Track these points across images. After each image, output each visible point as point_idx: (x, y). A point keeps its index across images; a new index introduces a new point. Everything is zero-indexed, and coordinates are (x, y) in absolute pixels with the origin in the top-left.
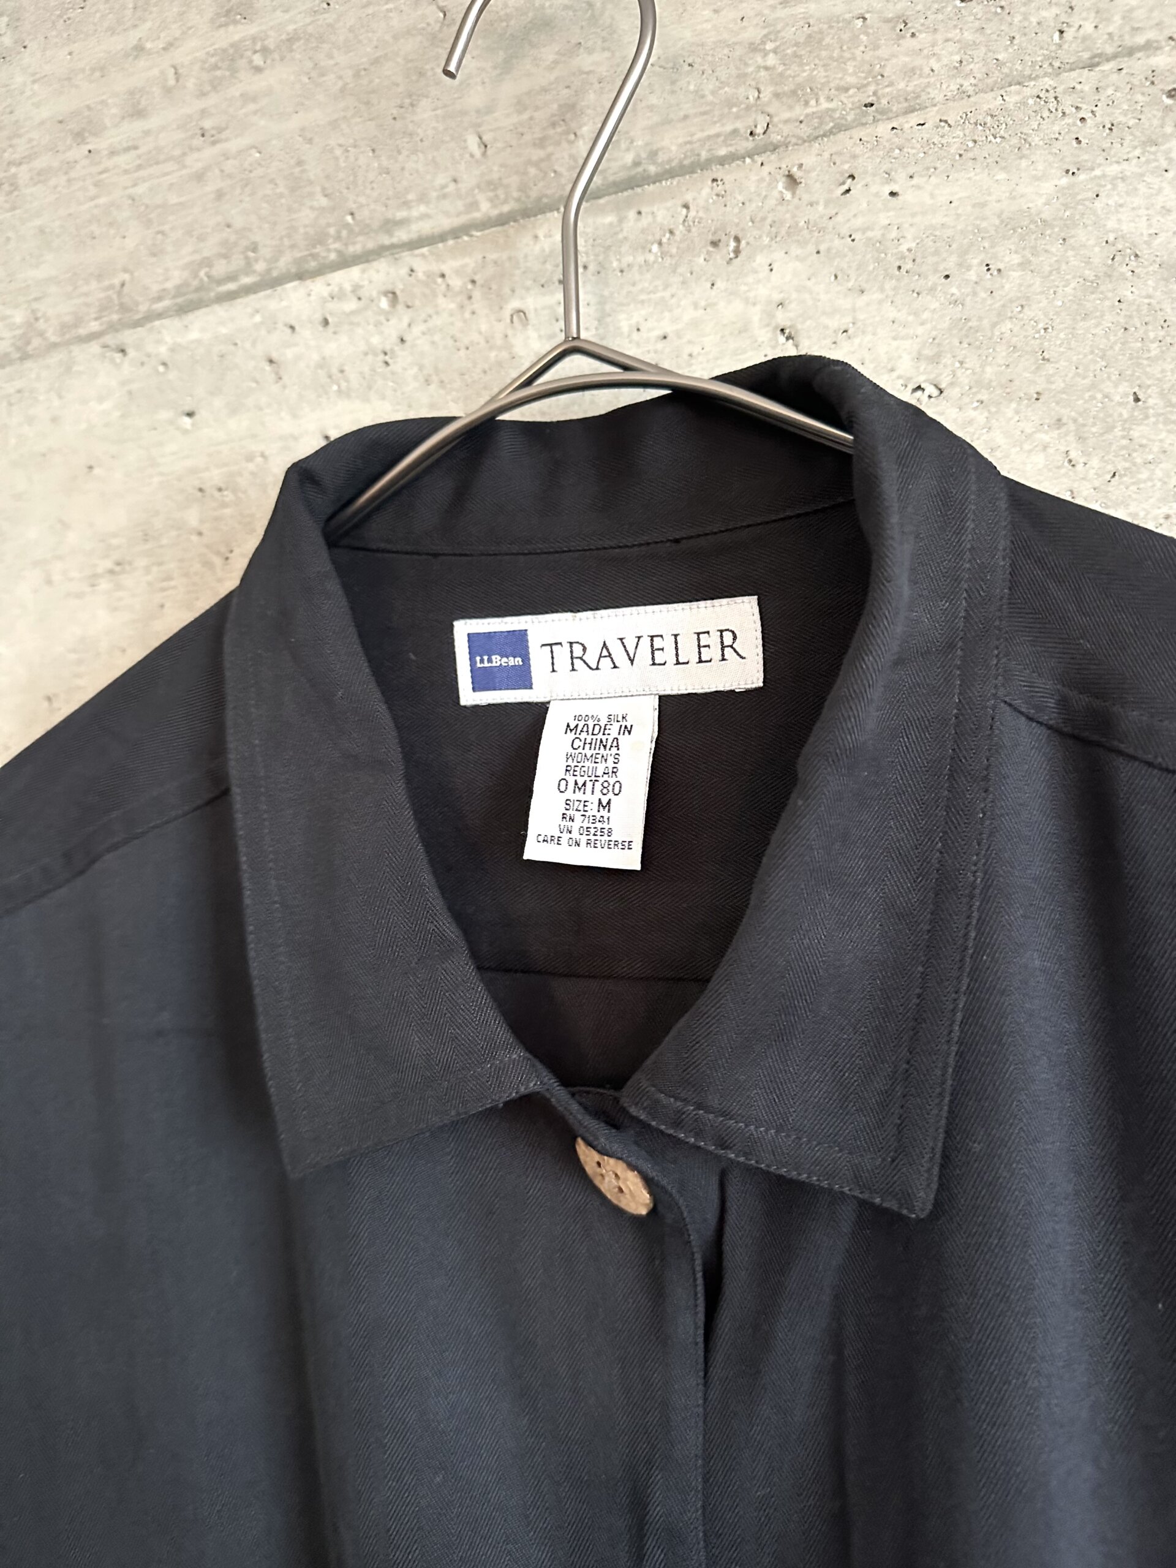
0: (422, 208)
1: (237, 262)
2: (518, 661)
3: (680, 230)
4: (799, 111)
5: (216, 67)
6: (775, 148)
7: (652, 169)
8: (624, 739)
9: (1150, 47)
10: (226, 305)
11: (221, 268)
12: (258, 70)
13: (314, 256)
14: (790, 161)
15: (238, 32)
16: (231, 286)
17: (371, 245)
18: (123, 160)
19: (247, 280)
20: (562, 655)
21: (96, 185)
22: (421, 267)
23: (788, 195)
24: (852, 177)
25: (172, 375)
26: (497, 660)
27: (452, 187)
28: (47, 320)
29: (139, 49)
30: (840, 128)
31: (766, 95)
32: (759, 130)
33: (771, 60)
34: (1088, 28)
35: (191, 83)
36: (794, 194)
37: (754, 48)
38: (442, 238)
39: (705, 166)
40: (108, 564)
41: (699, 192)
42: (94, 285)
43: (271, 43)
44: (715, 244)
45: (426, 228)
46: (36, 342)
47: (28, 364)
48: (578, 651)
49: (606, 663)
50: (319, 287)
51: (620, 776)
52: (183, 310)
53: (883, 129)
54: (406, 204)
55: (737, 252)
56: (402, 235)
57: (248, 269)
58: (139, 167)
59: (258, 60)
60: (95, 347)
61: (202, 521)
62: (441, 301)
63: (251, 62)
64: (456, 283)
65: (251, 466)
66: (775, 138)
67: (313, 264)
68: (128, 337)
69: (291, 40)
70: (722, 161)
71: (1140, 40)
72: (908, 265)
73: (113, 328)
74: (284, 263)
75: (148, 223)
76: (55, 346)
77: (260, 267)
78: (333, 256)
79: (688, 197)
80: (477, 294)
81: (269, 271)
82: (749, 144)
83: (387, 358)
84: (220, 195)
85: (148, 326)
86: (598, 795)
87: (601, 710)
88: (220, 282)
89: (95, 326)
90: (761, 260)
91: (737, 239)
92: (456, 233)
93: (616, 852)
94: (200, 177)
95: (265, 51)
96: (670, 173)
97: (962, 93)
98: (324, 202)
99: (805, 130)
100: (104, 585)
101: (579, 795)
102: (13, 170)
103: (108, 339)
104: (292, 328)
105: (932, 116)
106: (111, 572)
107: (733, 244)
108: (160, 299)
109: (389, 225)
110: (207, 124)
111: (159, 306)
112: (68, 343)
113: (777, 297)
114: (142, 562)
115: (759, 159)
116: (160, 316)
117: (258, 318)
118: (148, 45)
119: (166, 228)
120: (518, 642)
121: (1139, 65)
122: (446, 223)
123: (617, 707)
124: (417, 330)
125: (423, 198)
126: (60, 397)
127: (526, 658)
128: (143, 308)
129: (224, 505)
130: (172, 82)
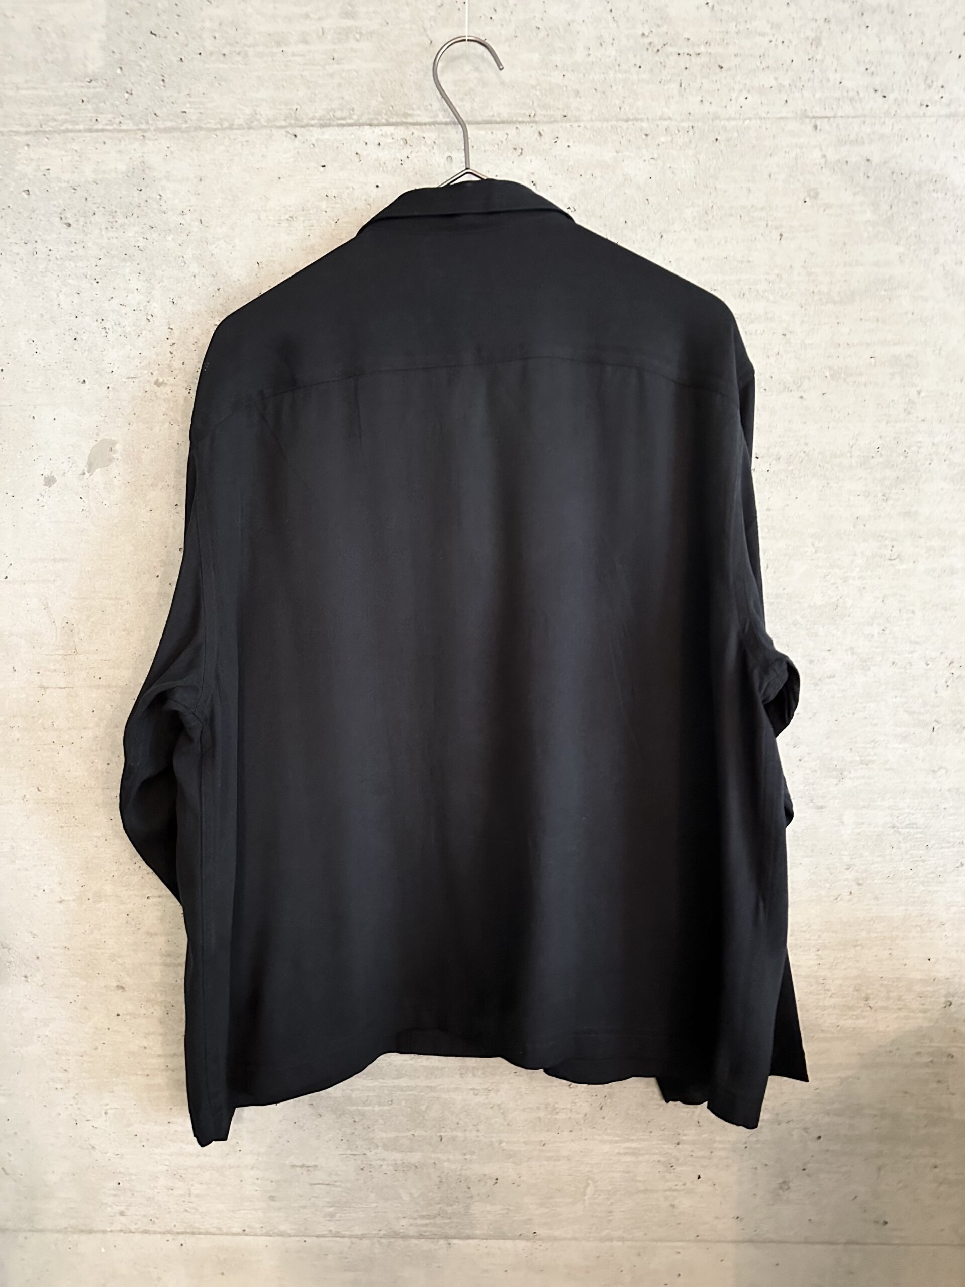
0: (418, 112)
1: (345, 113)
3: (504, 142)
4: (544, 112)
5: (340, 33)
6: (536, 122)
7: (498, 119)
9: (642, 120)
10: (340, 128)
11: (338, 114)
12: (358, 40)
13: (377, 119)
14: (541, 128)
15: (349, 23)
16: (343, 122)
17: (398, 120)
18: (297, 59)
19: (350, 121)
21: (286, 66)
22: (416, 133)
23: (538, 139)
24: (558, 138)
25: (317, 150)
27: (429, 107)
28: (261, 115)
29: (307, 16)
30: (556, 121)
31: (535, 104)
32: (532, 115)
33: (538, 93)
34: (627, 109)
35: (329, 37)
36: (540, 139)
37: (533, 87)
38: (425, 124)
39: (514, 122)
40: (287, 217)
41: (512, 130)
42: (283, 107)
43: (364, 32)
44: (515, 149)
45: (419, 119)
46: (256, 123)
47: (252, 131)
50: (377, 130)
52: (322, 126)
53: (568, 125)
54: (413, 109)
55: (521, 154)
56: (410, 120)
57: (350, 117)
58: (305, 64)
59: (358, 36)
60: (283, 132)
61: (327, 207)
62: (423, 148)
63: (354, 36)
64: (429, 142)
65: (348, 191)
66: (537, 119)
67: (376, 122)
68: (298, 131)
69: (371, 33)
70: (520, 122)
71: (640, 117)
72: (570, 169)
73: (291, 125)
74: (364, 119)
75: (309, 88)
76: (265, 126)
77: (355, 117)
78: (384, 121)
79: (508, 132)
80: (435, 147)
81: (358, 120)
82: (528, 119)
83: (402, 162)
84: (339, 85)
85: (307, 128)
88: (338, 119)
89: (283, 123)
90: (528, 158)
91: (522, 149)
92: (430, 124)
94: (332, 76)
95: (361, 34)
96: (503, 122)
97: (592, 120)
98: (381, 99)
99: (546, 119)
100: (285, 224)
102: (247, 48)
103: (288, 129)
104: (367, 143)
105: (582, 124)
106: (288, 220)
107: (520, 151)
108: (313, 119)
109: (406, 115)
110: (336, 56)
111: (312, 122)
112: (271, 127)
113: (532, 171)
114: (302, 218)
115: (531, 125)
116: (312, 126)
117: (353, 136)
118: (311, 15)
119: (316, 92)
121: (638, 124)
122: (427, 120)
124: (414, 155)
125: (419, 108)
126: (266, 147)
128: (305, 121)
129: (336, 203)
130: (321, 33)
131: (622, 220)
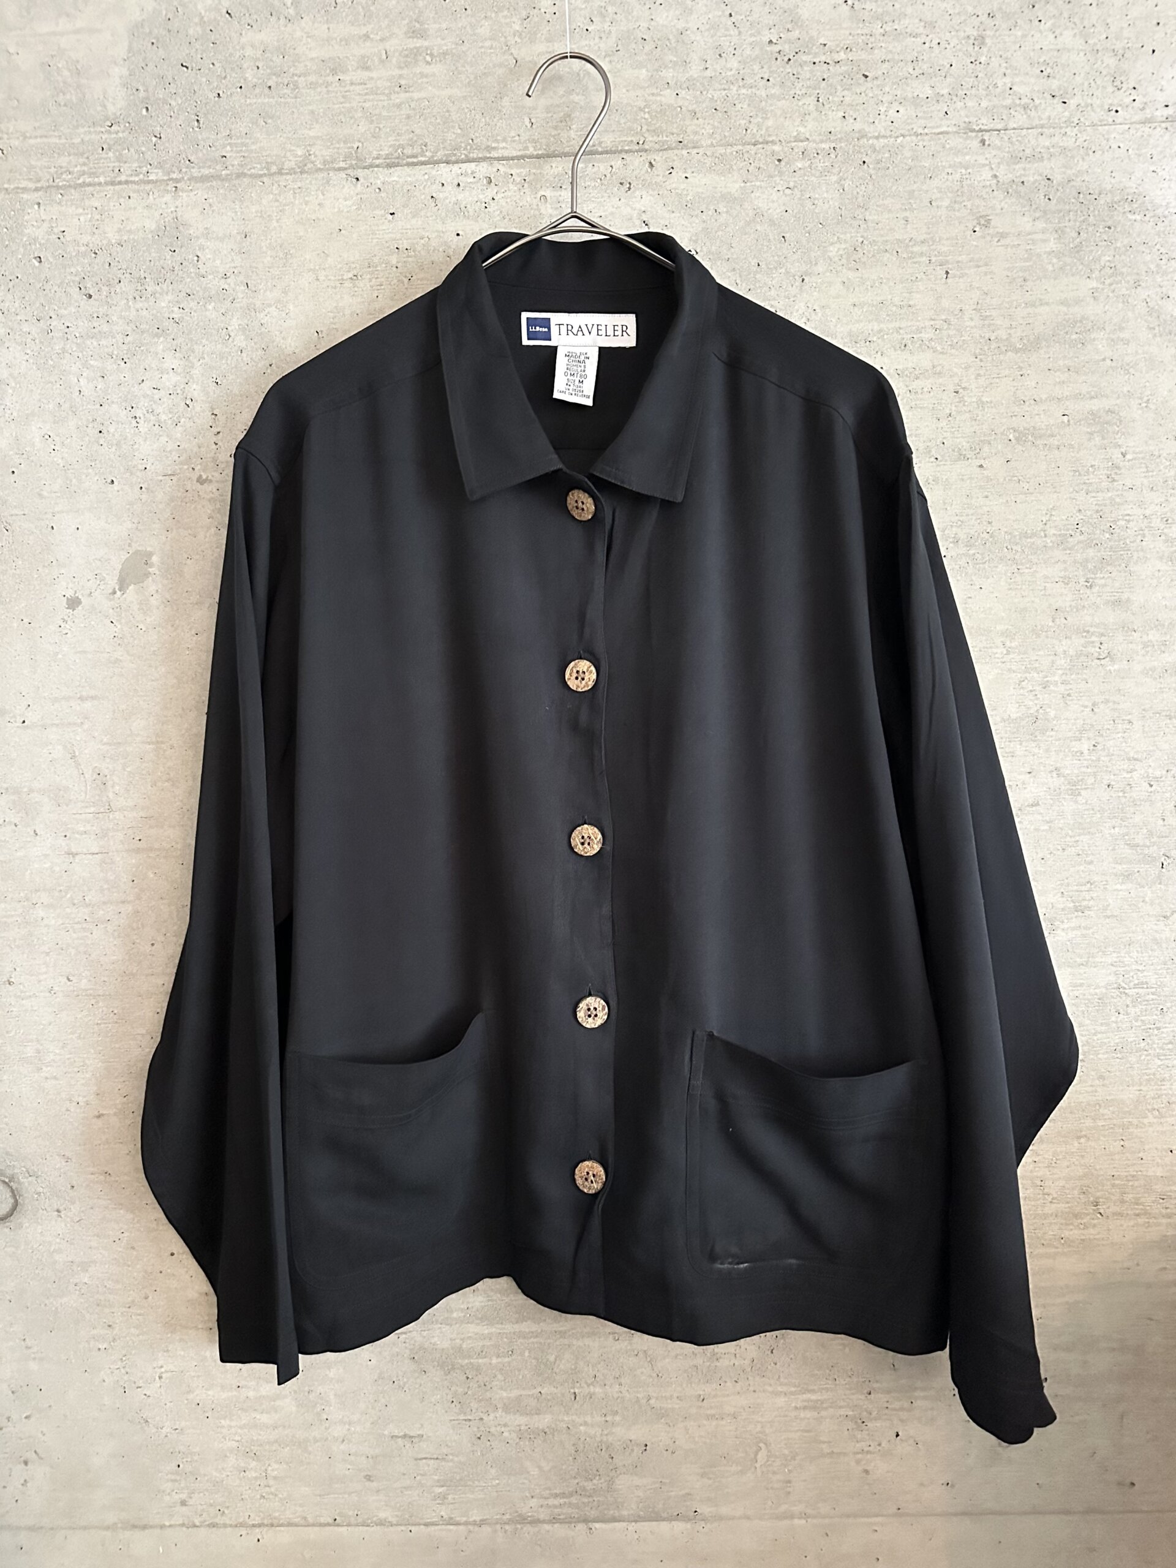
0: (504, 144)
1: (417, 150)
2: (546, 330)
3: (608, 175)
4: (655, 139)
5: (407, 56)
6: (646, 151)
7: (600, 149)
8: (586, 360)
9: (773, 142)
10: (411, 168)
11: (408, 151)
12: (428, 63)
13: (455, 155)
14: (651, 157)
15: (419, 43)
16: (415, 160)
17: (480, 155)
18: (358, 89)
19: (423, 159)
20: (564, 329)
21: (343, 97)
22: (502, 169)
23: (649, 170)
24: (673, 168)
25: (383, 194)
26: (538, 329)
27: (517, 138)
28: (316, 156)
29: (367, 37)
30: (670, 148)
31: (644, 130)
32: (641, 142)
33: (647, 116)
34: (755, 131)
35: (394, 60)
37: (641, 109)
38: (512, 159)
39: (621, 152)
40: (350, 275)
41: (618, 163)
42: (342, 145)
43: (435, 52)
44: (621, 184)
45: (506, 153)
46: (309, 166)
47: (305, 176)
48: (570, 328)
49: (580, 333)
50: (456, 168)
51: (586, 373)
52: (389, 166)
53: (684, 152)
54: (497, 141)
55: (629, 188)
56: (494, 154)
57: (423, 154)
58: (366, 94)
59: (428, 58)
60: (343, 175)
61: (398, 262)
62: (511, 186)
63: (425, 58)
64: (518, 179)
65: (422, 241)
66: (646, 147)
67: (453, 158)
68: (360, 173)
69: (445, 54)
70: (627, 152)
71: (771, 139)
72: (689, 205)
73: (352, 167)
74: (440, 155)
75: (372, 122)
76: (320, 170)
77: (428, 154)
78: (463, 157)
79: (613, 164)
80: (526, 185)
81: (433, 157)
82: (637, 147)
83: (486, 205)
84: (408, 117)
85: (371, 169)
86: (579, 378)
87: (578, 351)
88: (408, 157)
89: (342, 165)
90: (638, 193)
91: (630, 184)
92: (518, 158)
93: (584, 398)
94: (399, 106)
95: (431, 55)
96: (607, 152)
97: (712, 145)
98: (459, 131)
99: (657, 146)
100: (348, 284)
101: (572, 378)
102: (296, 78)
103: (349, 172)
104: (443, 185)
105: (701, 151)
106: (351, 279)
108: (378, 158)
109: (489, 149)
110: (403, 82)
111: (377, 162)
112: (328, 170)
113: (643, 209)
114: (368, 276)
115: (640, 154)
116: (377, 166)
117: (426, 177)
118: (372, 36)
119: (381, 126)
120: (546, 323)
121: (769, 147)
122: (515, 153)
123: (584, 350)
124: (500, 195)
125: (504, 140)
126: (323, 195)
127: (549, 329)
128: (369, 161)
129: (408, 256)
130: (384, 57)
131: (754, 262)
